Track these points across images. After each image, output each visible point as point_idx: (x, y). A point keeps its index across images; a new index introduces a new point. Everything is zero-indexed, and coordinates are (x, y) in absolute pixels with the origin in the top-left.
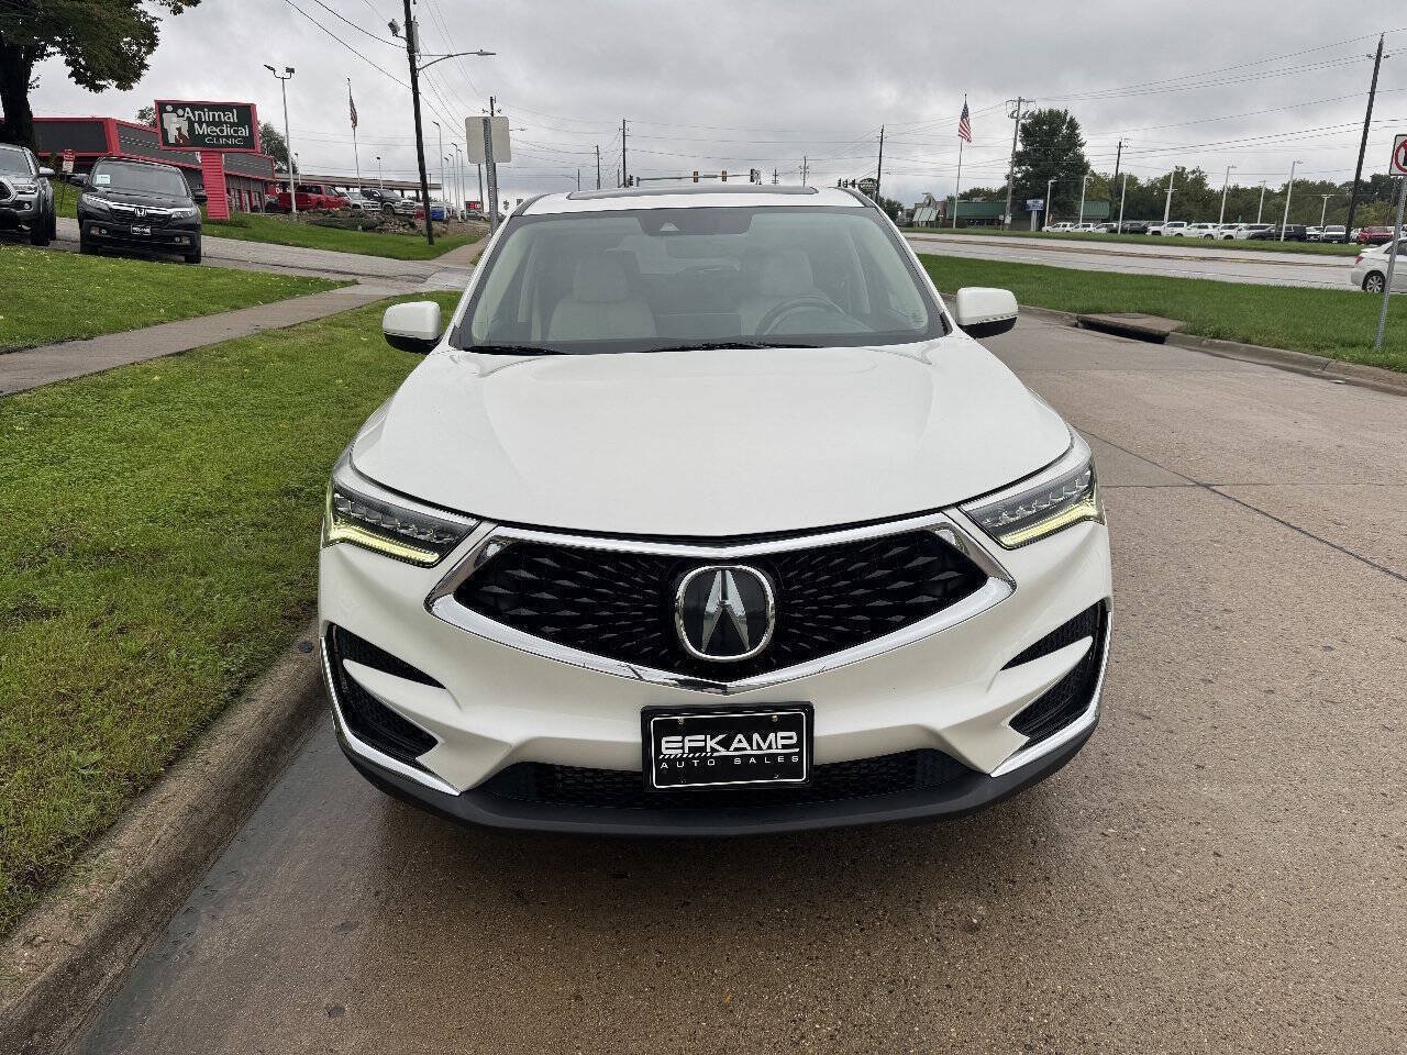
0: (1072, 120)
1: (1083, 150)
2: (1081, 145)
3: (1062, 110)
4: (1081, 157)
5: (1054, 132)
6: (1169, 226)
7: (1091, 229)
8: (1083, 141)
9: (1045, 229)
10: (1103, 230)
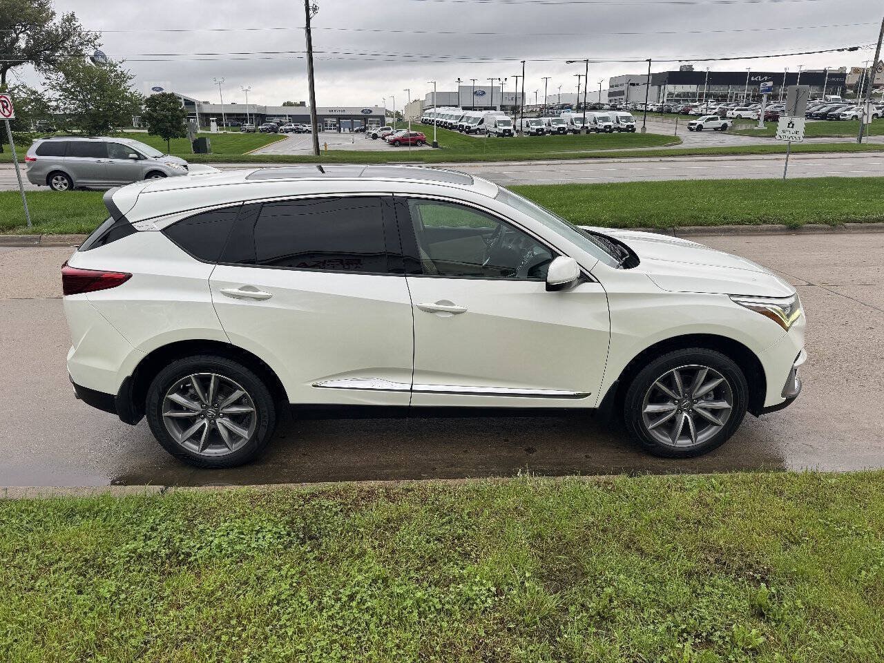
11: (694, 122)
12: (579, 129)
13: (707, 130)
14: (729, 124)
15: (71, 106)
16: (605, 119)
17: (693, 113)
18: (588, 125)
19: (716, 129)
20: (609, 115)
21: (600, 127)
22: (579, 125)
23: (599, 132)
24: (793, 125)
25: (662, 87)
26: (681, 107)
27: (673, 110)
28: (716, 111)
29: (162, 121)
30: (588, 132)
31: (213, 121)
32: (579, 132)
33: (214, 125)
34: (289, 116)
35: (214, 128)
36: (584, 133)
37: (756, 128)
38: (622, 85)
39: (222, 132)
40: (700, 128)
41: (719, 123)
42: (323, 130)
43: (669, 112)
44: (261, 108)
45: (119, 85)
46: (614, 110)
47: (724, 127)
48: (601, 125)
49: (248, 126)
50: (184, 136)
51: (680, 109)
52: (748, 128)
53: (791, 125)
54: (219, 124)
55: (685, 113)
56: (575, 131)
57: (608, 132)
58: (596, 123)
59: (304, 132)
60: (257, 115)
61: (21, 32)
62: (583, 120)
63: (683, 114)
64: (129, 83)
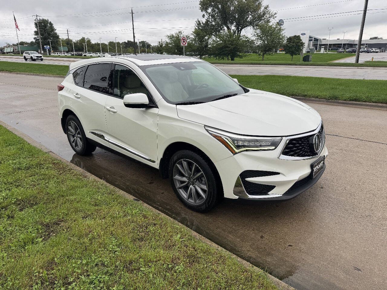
0: (50, 22)
1: (56, 31)
2: (55, 30)
3: (46, 19)
4: (56, 34)
5: (45, 26)
6: (88, 53)
7: (66, 54)
8: (55, 29)
9: (52, 54)
10: (70, 55)
15: (259, 43)
29: (291, 48)
31: (323, 47)
33: (322, 50)
34: (366, 44)
35: (322, 51)
39: (326, 53)
42: (385, 51)
44: (351, 41)
45: (278, 33)
49: (340, 50)
50: (299, 54)
54: (325, 49)
59: (371, 52)
60: (348, 44)
61: (250, 15)
64: (283, 32)
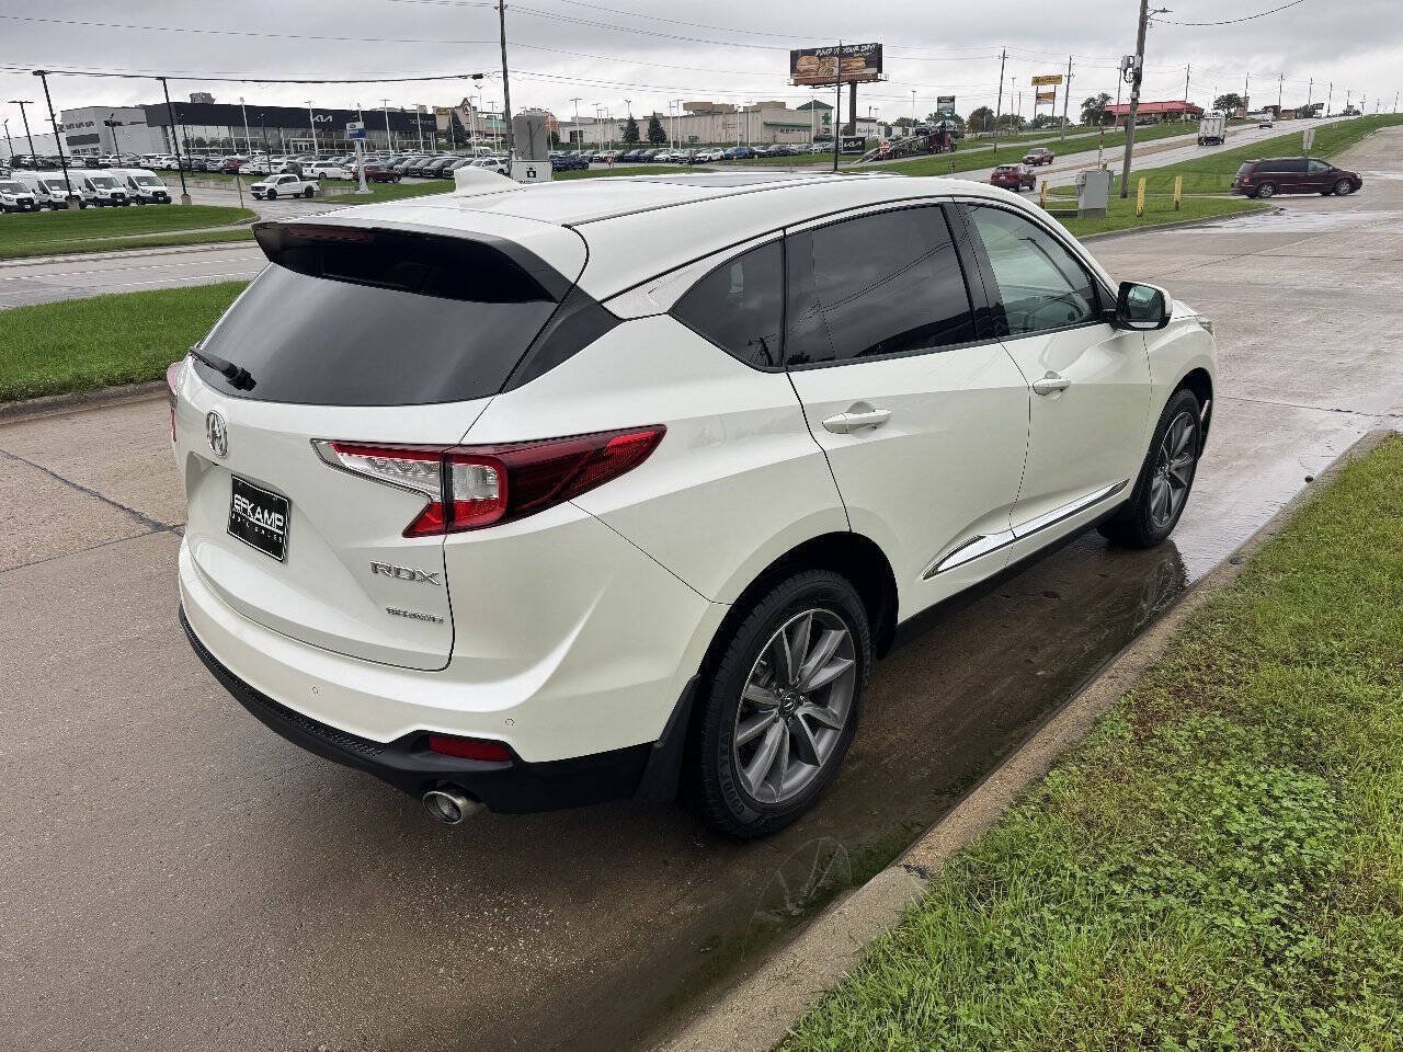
11: (259, 184)
12: (63, 200)
13: (285, 198)
14: (316, 188)
16: (108, 183)
17: (246, 171)
18: (77, 192)
19: (297, 196)
20: (111, 176)
21: (103, 197)
22: (60, 194)
23: (102, 206)
24: (534, 172)
25: (169, 129)
26: (222, 161)
27: (209, 166)
28: (284, 166)
30: (83, 205)
32: (64, 206)
36: (75, 207)
37: (358, 192)
38: (90, 124)
40: (272, 195)
41: (299, 186)
43: (203, 170)
46: (94, 168)
47: (309, 193)
48: (104, 193)
51: (221, 164)
52: (346, 192)
53: (531, 174)
55: (232, 171)
56: (55, 206)
57: (120, 204)
58: (93, 190)
62: (67, 185)
63: (228, 172)
